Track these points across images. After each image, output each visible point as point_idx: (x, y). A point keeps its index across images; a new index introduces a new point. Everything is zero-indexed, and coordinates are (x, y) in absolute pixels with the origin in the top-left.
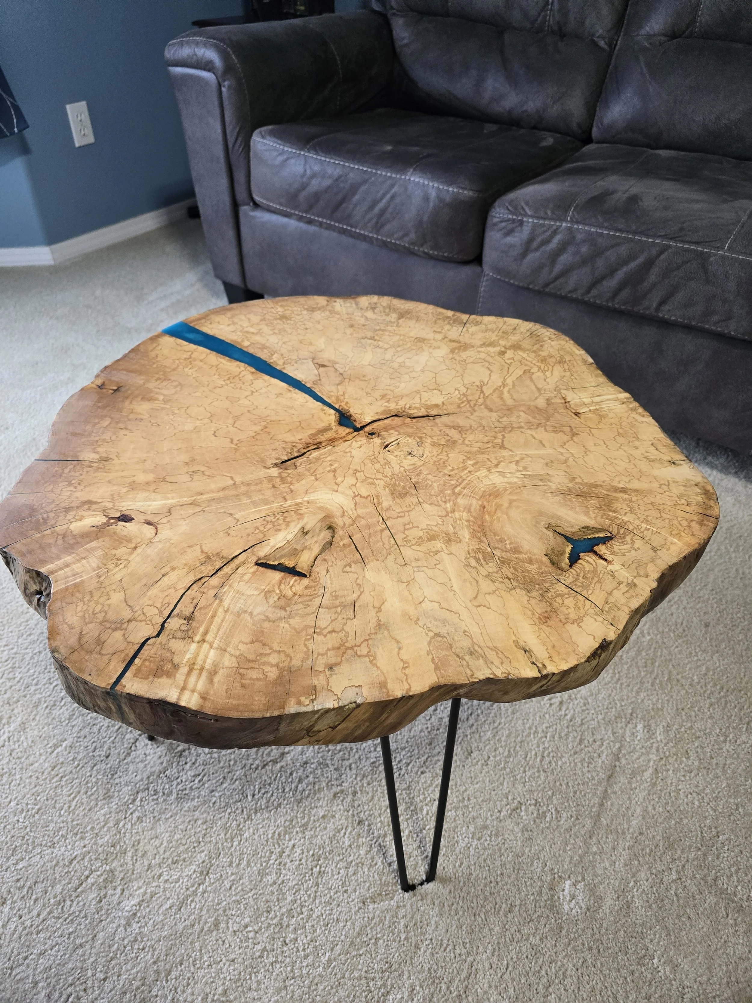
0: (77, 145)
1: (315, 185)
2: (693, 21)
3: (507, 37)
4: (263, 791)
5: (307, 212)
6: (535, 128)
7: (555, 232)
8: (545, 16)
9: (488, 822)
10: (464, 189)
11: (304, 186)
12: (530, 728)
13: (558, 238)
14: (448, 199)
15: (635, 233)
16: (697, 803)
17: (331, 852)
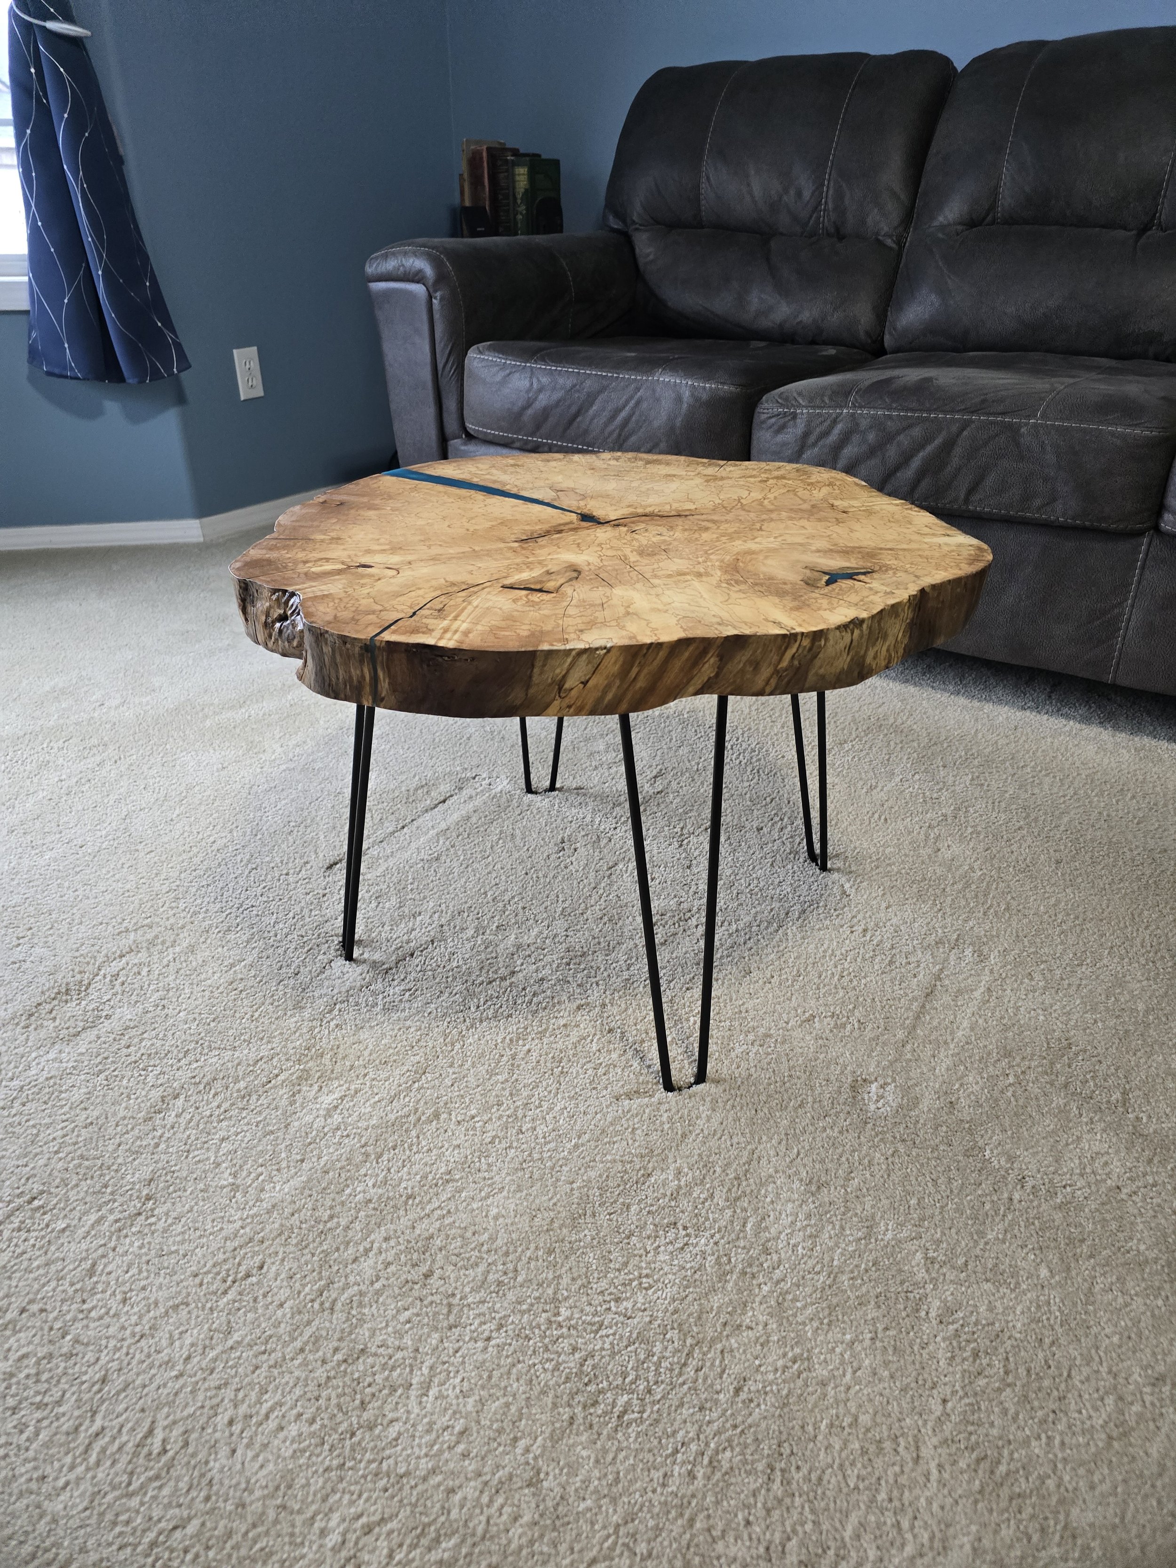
0: (242, 398)
1: (543, 400)
2: (993, 207)
3: (773, 244)
4: (489, 1003)
5: (533, 434)
6: (813, 342)
7: (835, 422)
8: (818, 218)
9: (772, 1032)
10: (723, 383)
11: (529, 405)
13: (839, 427)
14: (705, 397)
15: (929, 411)
16: (1042, 1018)
17: (575, 1055)
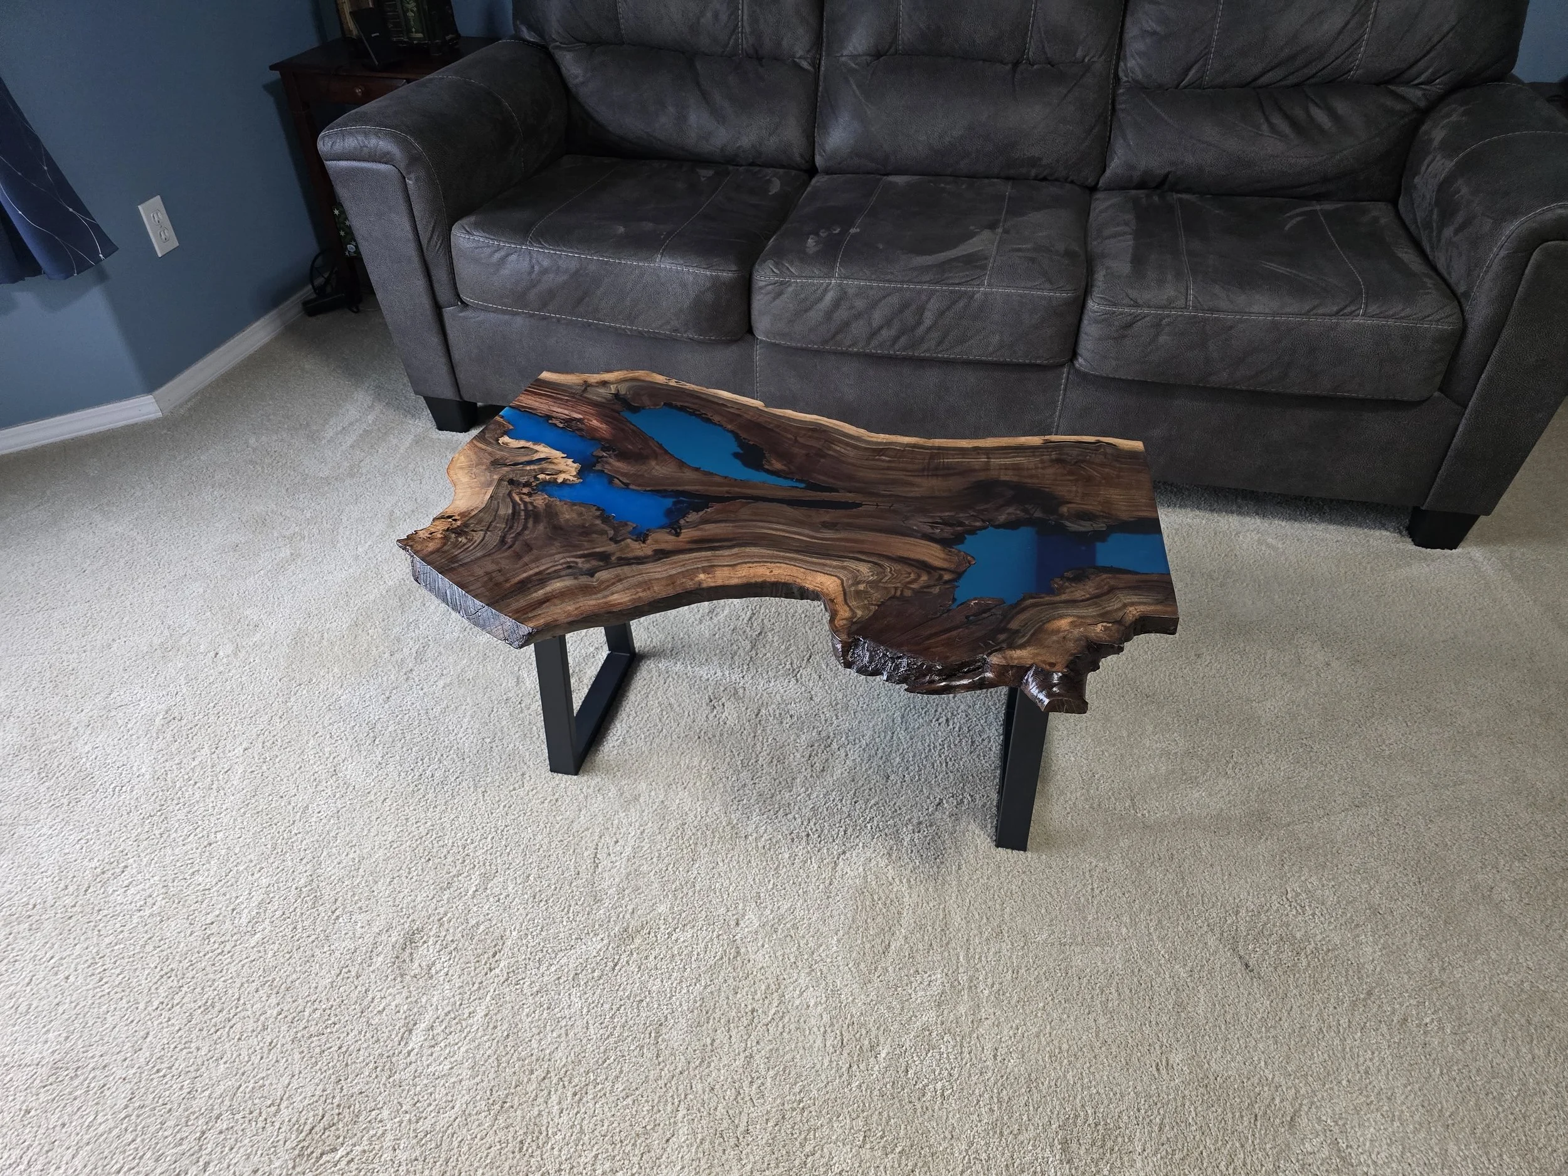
0: (160, 255)
1: (548, 281)
2: (895, 40)
3: (699, 65)
4: (729, 856)
6: (754, 165)
7: (826, 290)
8: (737, 40)
11: (533, 283)
12: (929, 746)
13: (829, 297)
14: (707, 284)
17: (808, 877)
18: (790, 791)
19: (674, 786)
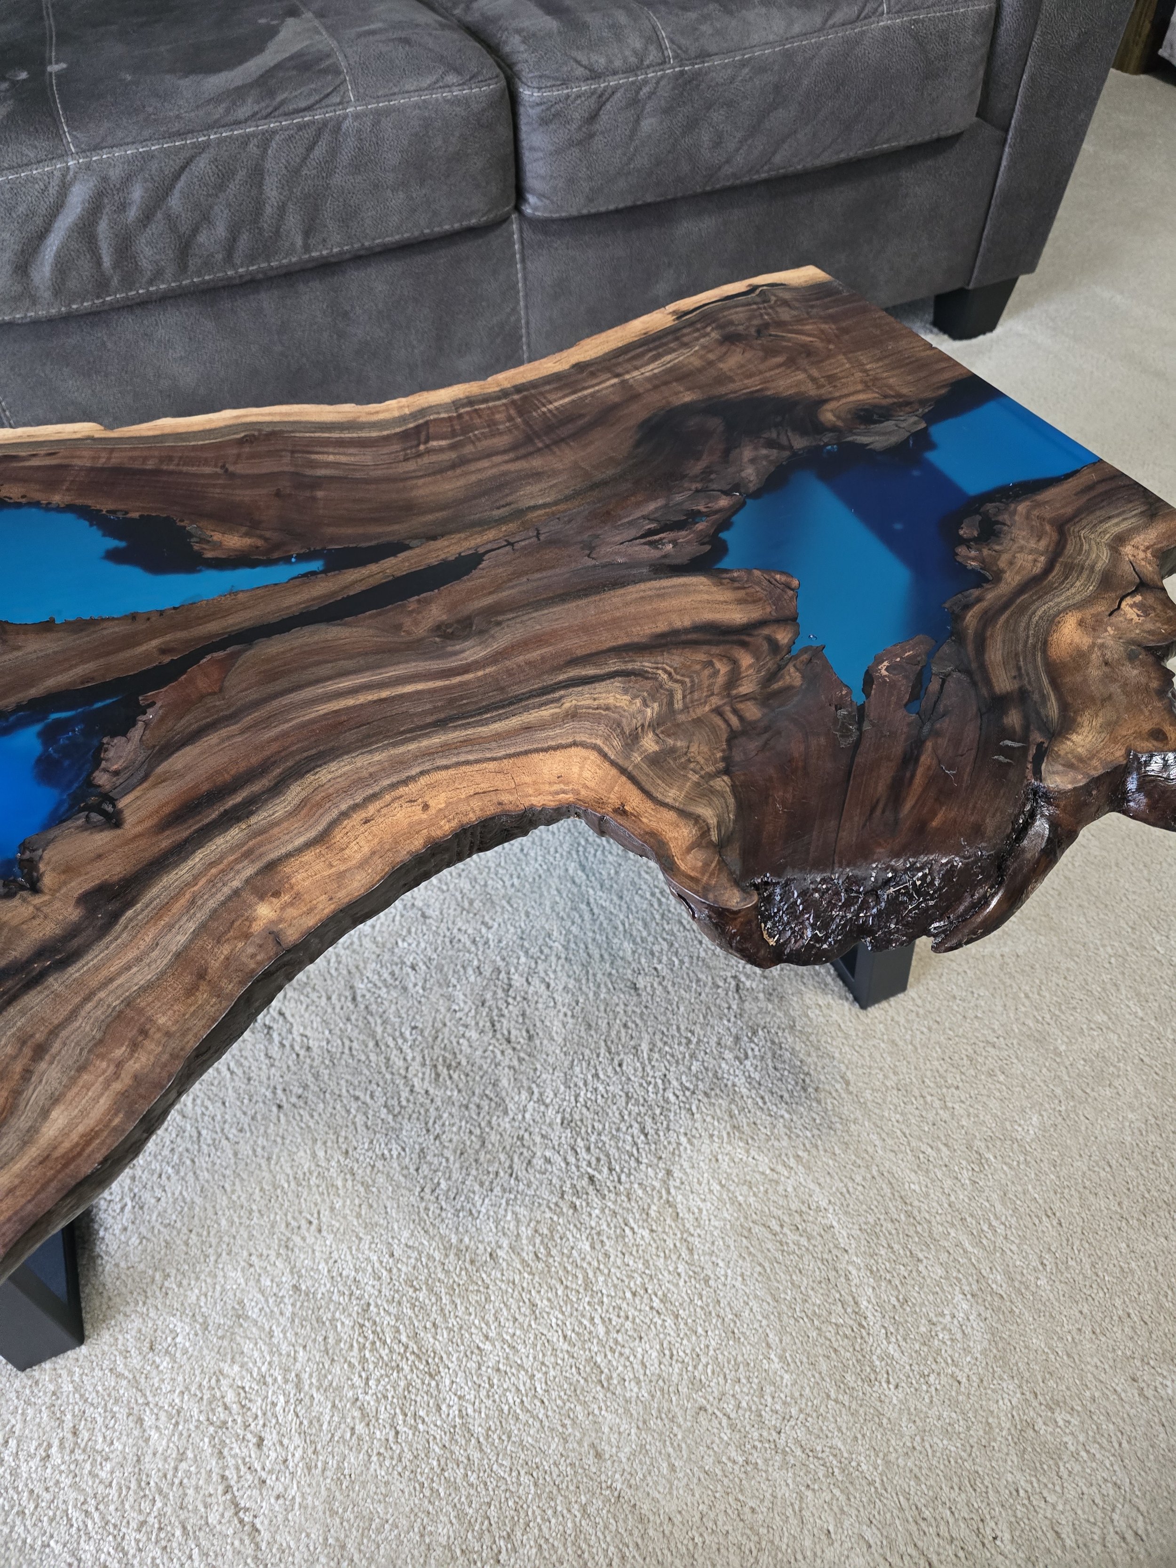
7: (64, 184)
13: (77, 193)
15: (205, 129)
18: (506, 1112)
19: (297, 1239)
